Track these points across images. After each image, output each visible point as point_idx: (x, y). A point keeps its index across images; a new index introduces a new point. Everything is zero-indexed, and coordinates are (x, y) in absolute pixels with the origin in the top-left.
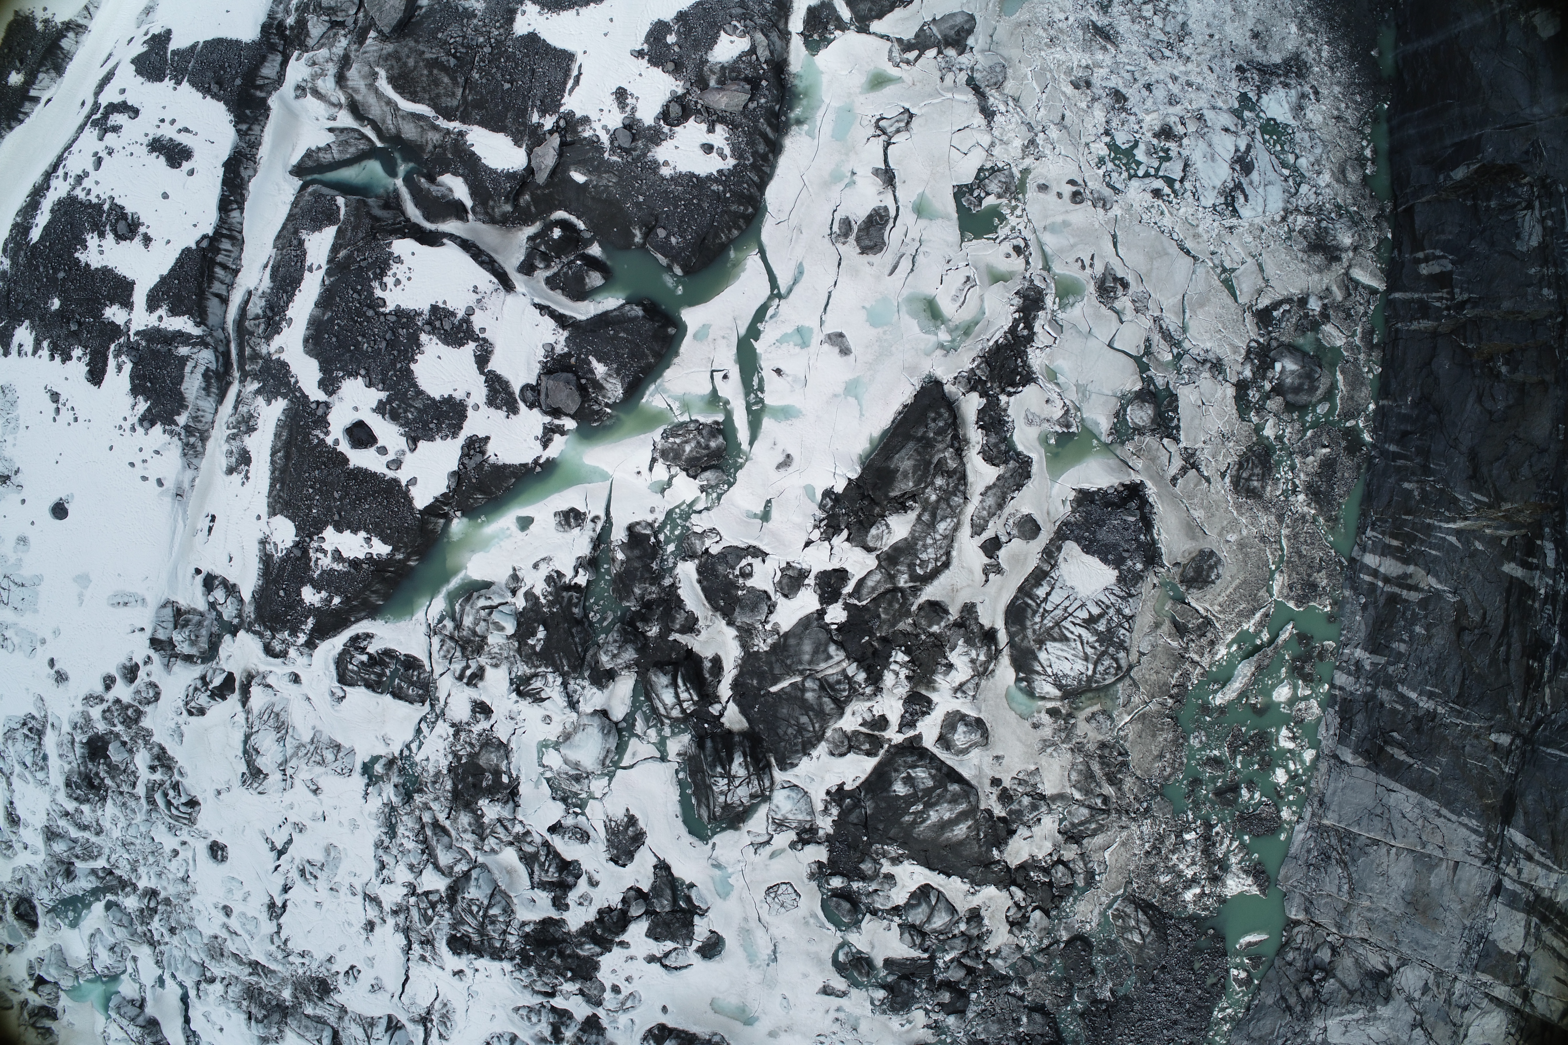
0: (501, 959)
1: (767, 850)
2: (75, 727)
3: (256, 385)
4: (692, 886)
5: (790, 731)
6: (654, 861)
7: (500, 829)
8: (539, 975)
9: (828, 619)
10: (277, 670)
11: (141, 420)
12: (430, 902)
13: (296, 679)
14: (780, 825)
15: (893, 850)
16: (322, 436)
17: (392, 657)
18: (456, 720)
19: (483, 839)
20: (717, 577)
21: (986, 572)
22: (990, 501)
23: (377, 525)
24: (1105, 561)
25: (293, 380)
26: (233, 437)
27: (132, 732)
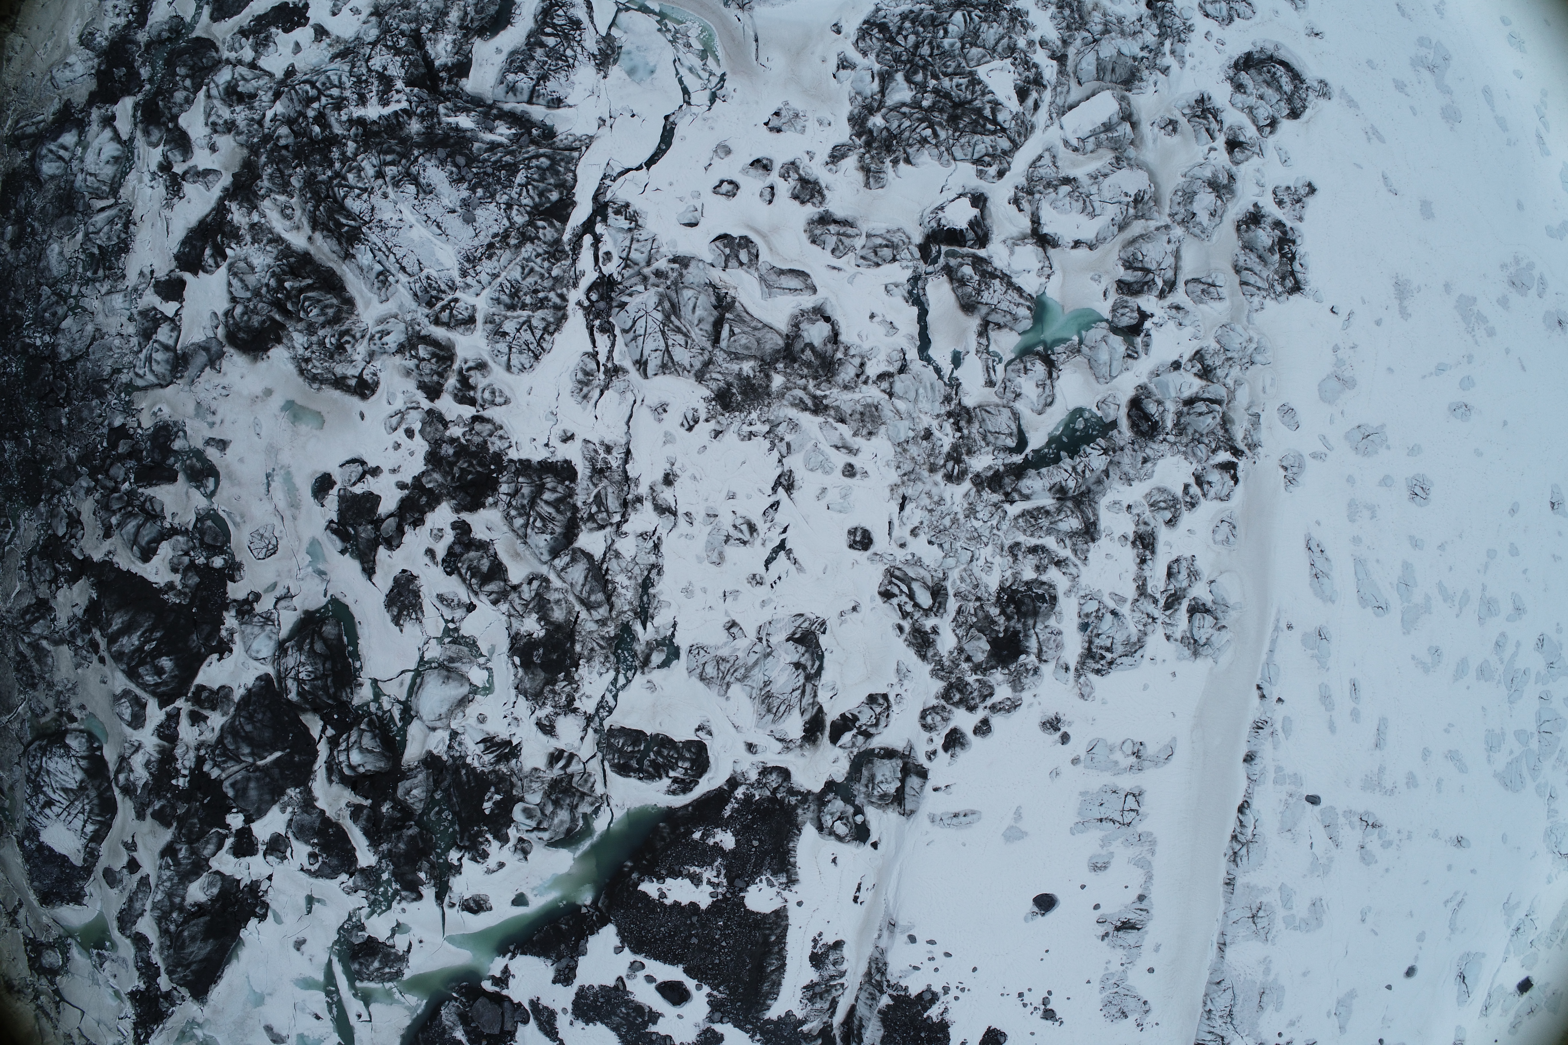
0: (520, 461)
1: (280, 591)
2: (1036, 671)
3: (805, 1028)
4: (343, 552)
5: (260, 716)
6: (375, 579)
7: (519, 608)
8: (485, 442)
9: (241, 817)
10: (772, 755)
11: (934, 998)
12: (595, 521)
13: (751, 747)
14: (267, 619)
15: (172, 598)
16: (715, 993)
17: (647, 772)
18: (571, 717)
19: (538, 595)
20: (337, 855)
21: (134, 844)
22: (138, 905)
23: (653, 911)
24: (51, 850)
25: (758, 1037)
26: (832, 978)
27: (957, 673)
